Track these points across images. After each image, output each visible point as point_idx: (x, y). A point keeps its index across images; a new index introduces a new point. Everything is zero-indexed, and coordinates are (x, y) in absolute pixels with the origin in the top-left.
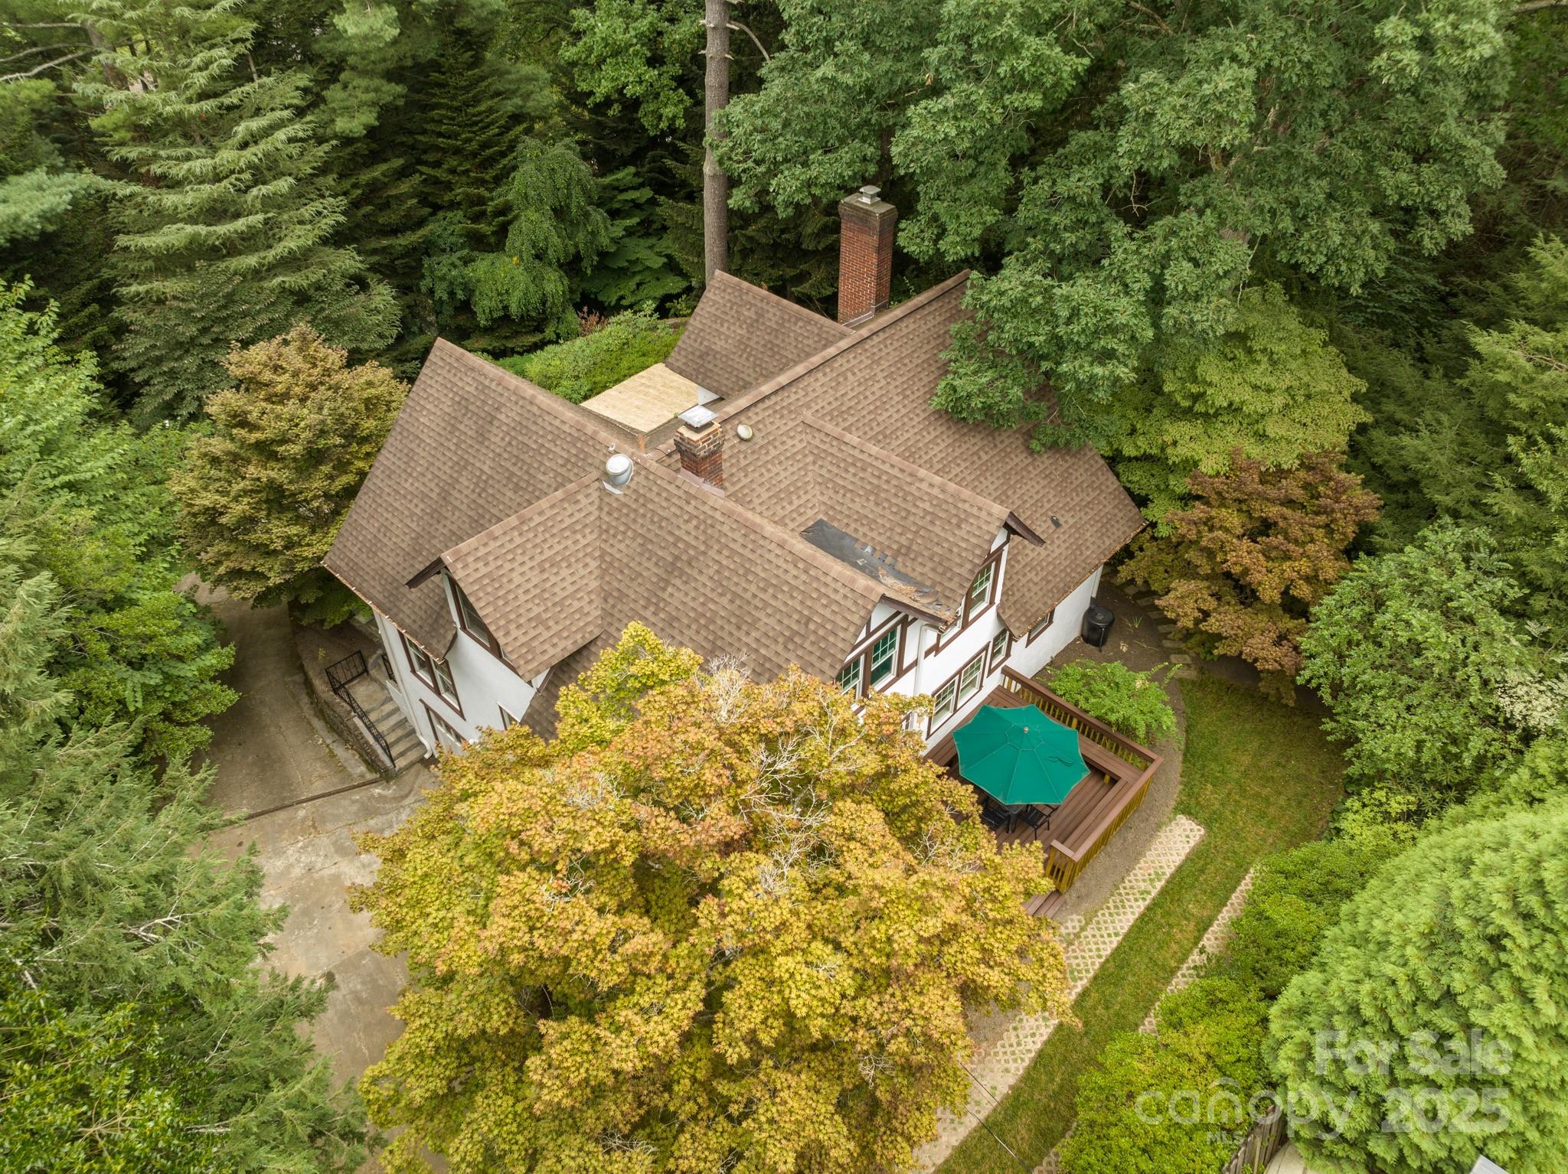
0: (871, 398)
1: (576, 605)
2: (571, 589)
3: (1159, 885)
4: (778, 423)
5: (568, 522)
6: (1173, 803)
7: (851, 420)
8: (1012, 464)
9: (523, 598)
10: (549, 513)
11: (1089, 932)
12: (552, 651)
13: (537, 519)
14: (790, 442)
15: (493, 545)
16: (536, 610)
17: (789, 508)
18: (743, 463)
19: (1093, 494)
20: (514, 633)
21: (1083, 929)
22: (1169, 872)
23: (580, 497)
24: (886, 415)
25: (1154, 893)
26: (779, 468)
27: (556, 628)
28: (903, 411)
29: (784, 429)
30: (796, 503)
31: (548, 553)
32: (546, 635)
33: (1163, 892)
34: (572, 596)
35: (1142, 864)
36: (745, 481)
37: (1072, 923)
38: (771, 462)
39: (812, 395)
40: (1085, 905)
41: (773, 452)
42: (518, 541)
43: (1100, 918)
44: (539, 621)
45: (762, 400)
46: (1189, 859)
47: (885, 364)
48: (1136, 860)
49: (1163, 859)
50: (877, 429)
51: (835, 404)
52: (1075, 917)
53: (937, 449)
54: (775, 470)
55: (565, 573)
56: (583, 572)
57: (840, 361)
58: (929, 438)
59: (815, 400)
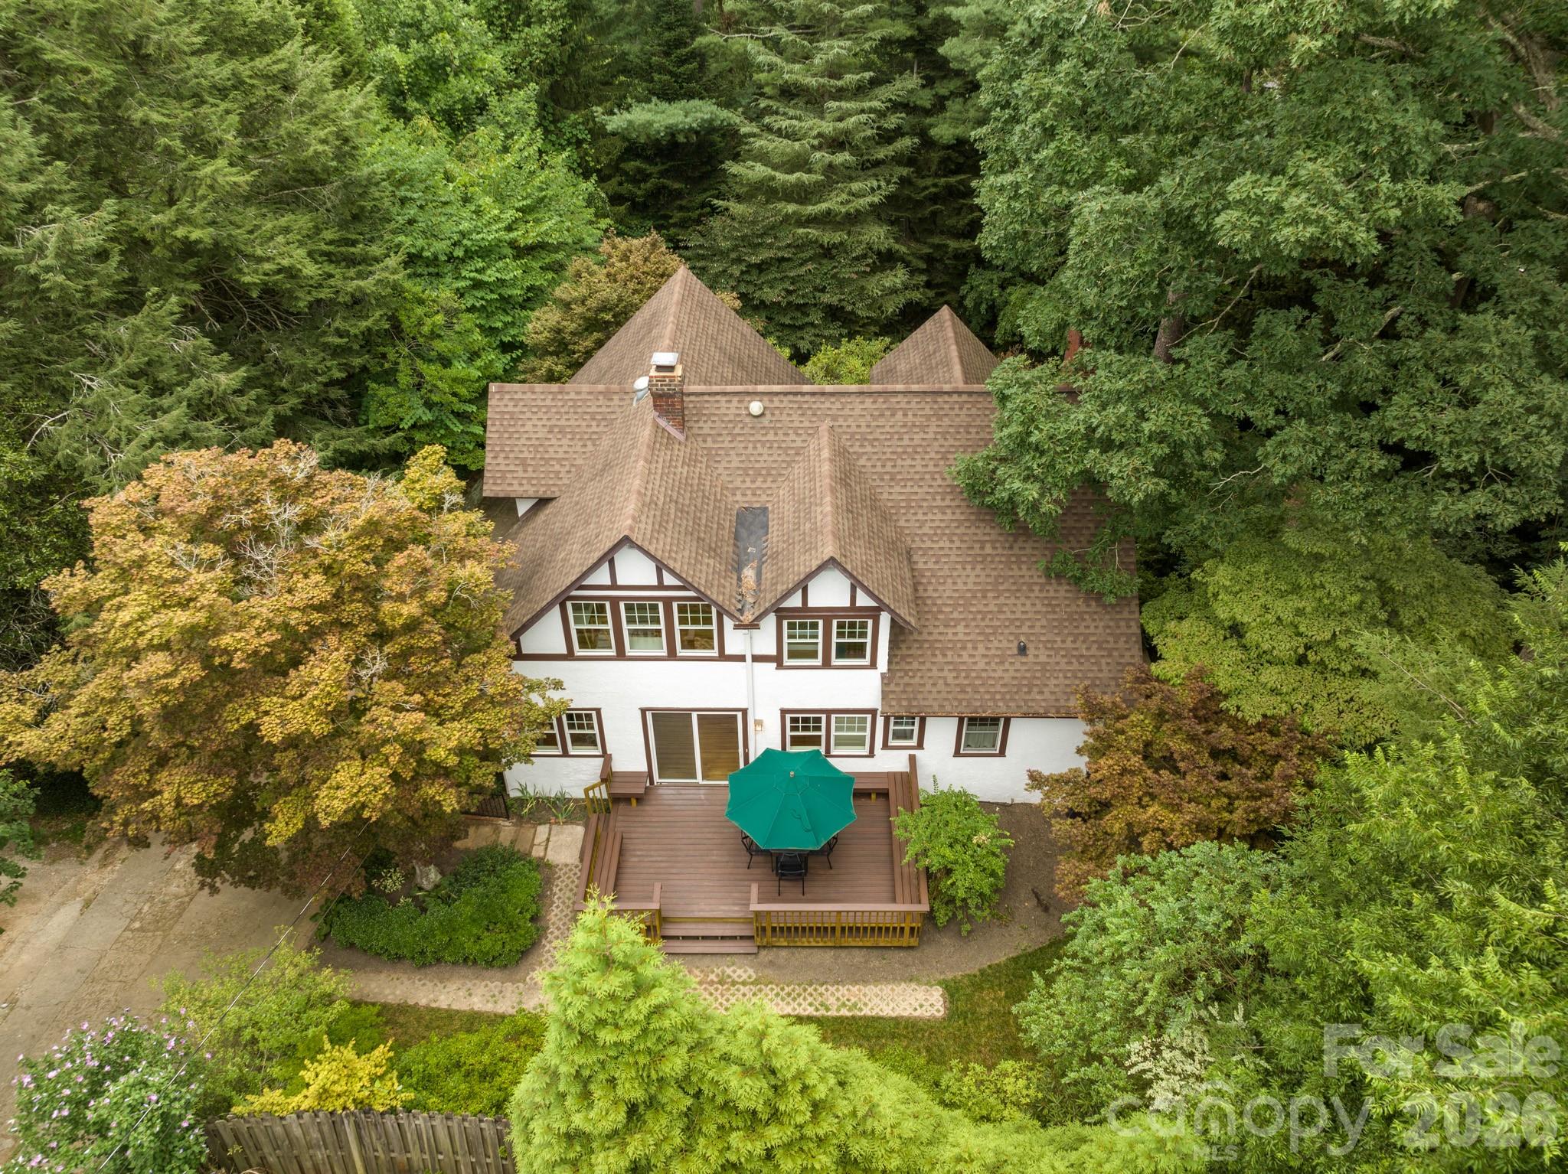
0: (906, 442)
1: (557, 467)
2: (561, 455)
3: (844, 1012)
4: (795, 417)
5: (593, 409)
6: (950, 976)
7: (869, 449)
8: (1017, 573)
9: (523, 441)
10: (584, 396)
11: (743, 989)
12: (516, 487)
13: (572, 396)
14: (793, 437)
15: (529, 395)
16: (526, 455)
17: (748, 484)
18: (737, 431)
19: (1094, 651)
20: (500, 460)
21: (744, 983)
22: (866, 1011)
23: (616, 397)
24: (909, 462)
25: (833, 1013)
26: (766, 451)
27: (530, 474)
28: (931, 468)
29: (797, 424)
30: (758, 484)
31: (563, 422)
32: (521, 474)
33: (840, 1020)
34: (559, 460)
35: (855, 989)
36: (726, 445)
37: (743, 972)
38: (763, 443)
39: (847, 412)
40: (769, 972)
41: (771, 437)
42: (548, 402)
43: (767, 990)
44: (524, 463)
45: (796, 394)
46: (897, 1020)
47: (946, 421)
48: (855, 982)
49: (876, 1000)
50: (888, 469)
51: (863, 429)
52: (751, 971)
53: (939, 516)
54: (760, 450)
55: (565, 442)
56: (578, 449)
57: (900, 398)
58: (939, 503)
59: (846, 418)
